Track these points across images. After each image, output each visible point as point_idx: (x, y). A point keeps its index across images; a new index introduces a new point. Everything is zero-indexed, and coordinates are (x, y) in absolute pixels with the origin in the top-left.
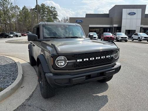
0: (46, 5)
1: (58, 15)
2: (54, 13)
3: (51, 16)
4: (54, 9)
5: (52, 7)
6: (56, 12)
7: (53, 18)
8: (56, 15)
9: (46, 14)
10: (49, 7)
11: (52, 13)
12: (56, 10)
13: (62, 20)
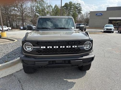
0: (73, 3)
1: (82, 10)
2: (79, 9)
3: (76, 11)
4: (79, 5)
5: (77, 4)
6: (81, 7)
7: (78, 13)
8: (80, 10)
9: (72, 9)
10: (75, 4)
11: (77, 9)
12: (81, 6)
13: (84, 14)
